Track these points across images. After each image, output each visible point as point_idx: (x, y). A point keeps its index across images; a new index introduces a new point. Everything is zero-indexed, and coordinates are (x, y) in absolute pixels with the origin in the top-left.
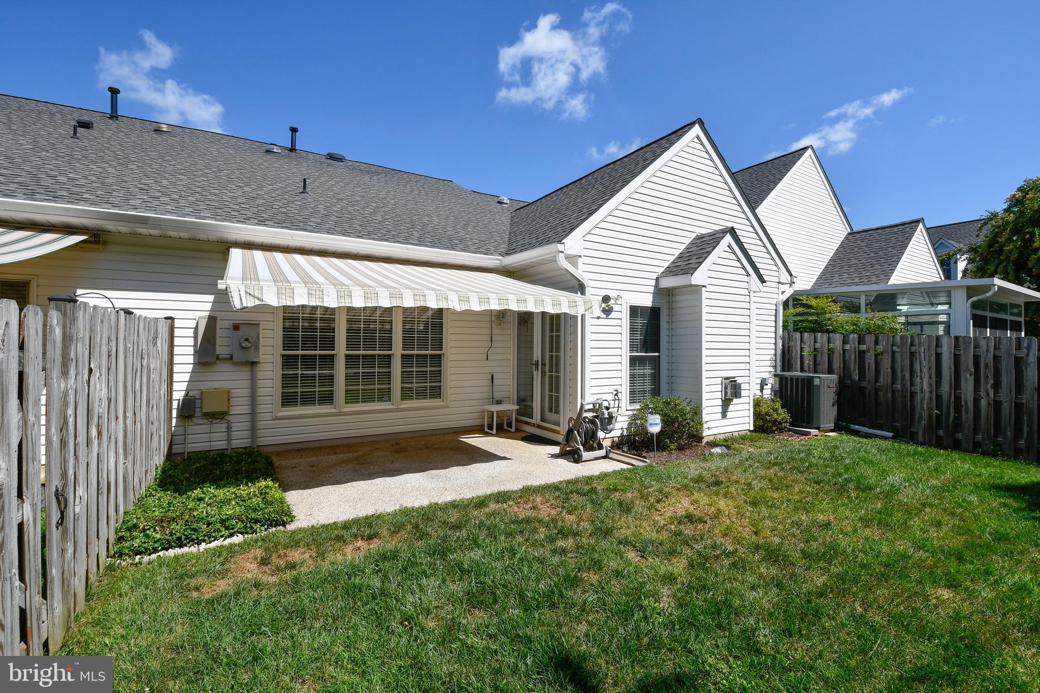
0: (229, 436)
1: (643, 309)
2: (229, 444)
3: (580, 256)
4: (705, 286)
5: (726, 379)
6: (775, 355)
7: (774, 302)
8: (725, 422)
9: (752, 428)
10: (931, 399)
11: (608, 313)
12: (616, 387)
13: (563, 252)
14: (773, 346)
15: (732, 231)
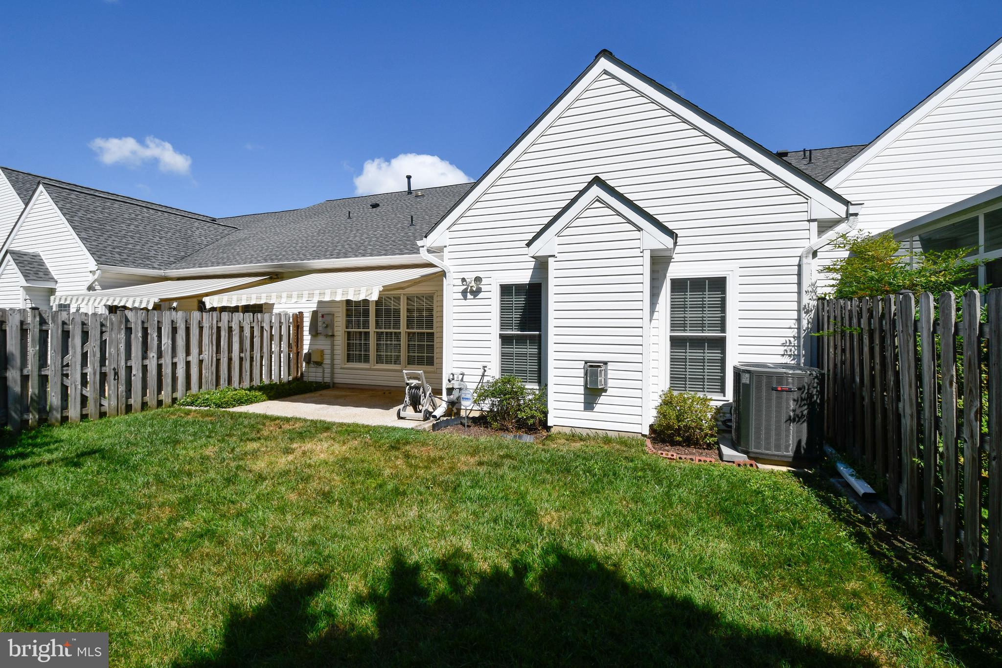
1: (519, 288)
2: (323, 380)
3: (446, 246)
4: (553, 256)
5: (586, 362)
6: (798, 338)
8: (588, 414)
9: (646, 432)
11: (476, 294)
12: (485, 364)
13: (423, 247)
14: (793, 323)
15: (597, 181)
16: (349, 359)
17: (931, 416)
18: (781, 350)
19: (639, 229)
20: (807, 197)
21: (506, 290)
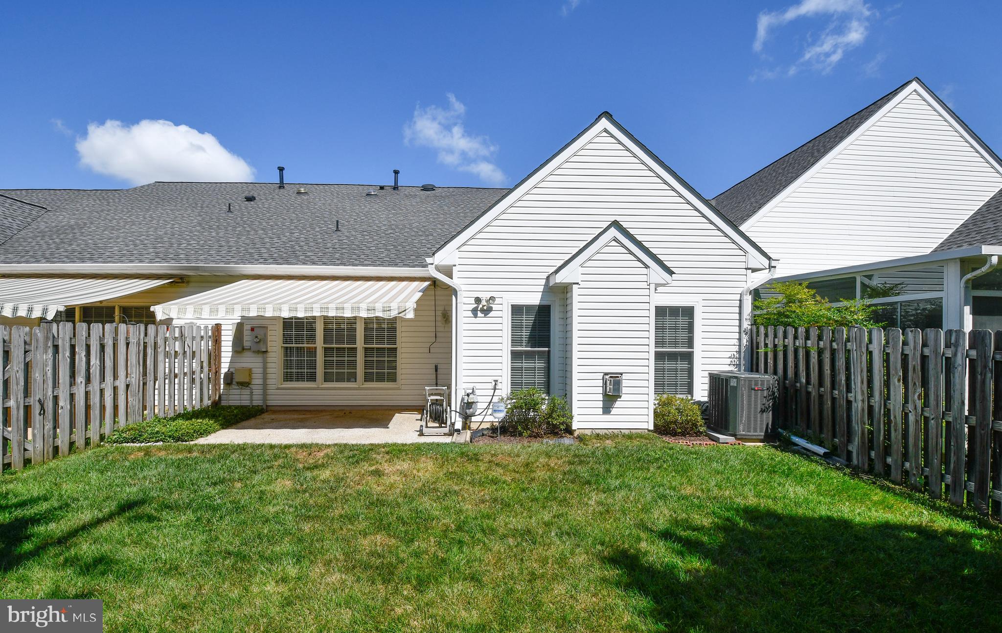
0: (251, 397)
1: (529, 308)
2: (251, 403)
3: (455, 265)
4: (577, 283)
5: (606, 374)
6: (739, 352)
7: (740, 291)
8: (607, 417)
9: (651, 428)
10: (863, 410)
11: (487, 312)
12: (496, 378)
13: (432, 264)
14: (736, 342)
15: (616, 224)
16: (288, 377)
17: (881, 400)
18: (728, 361)
19: (647, 267)
20: (746, 252)
21: (517, 310)
